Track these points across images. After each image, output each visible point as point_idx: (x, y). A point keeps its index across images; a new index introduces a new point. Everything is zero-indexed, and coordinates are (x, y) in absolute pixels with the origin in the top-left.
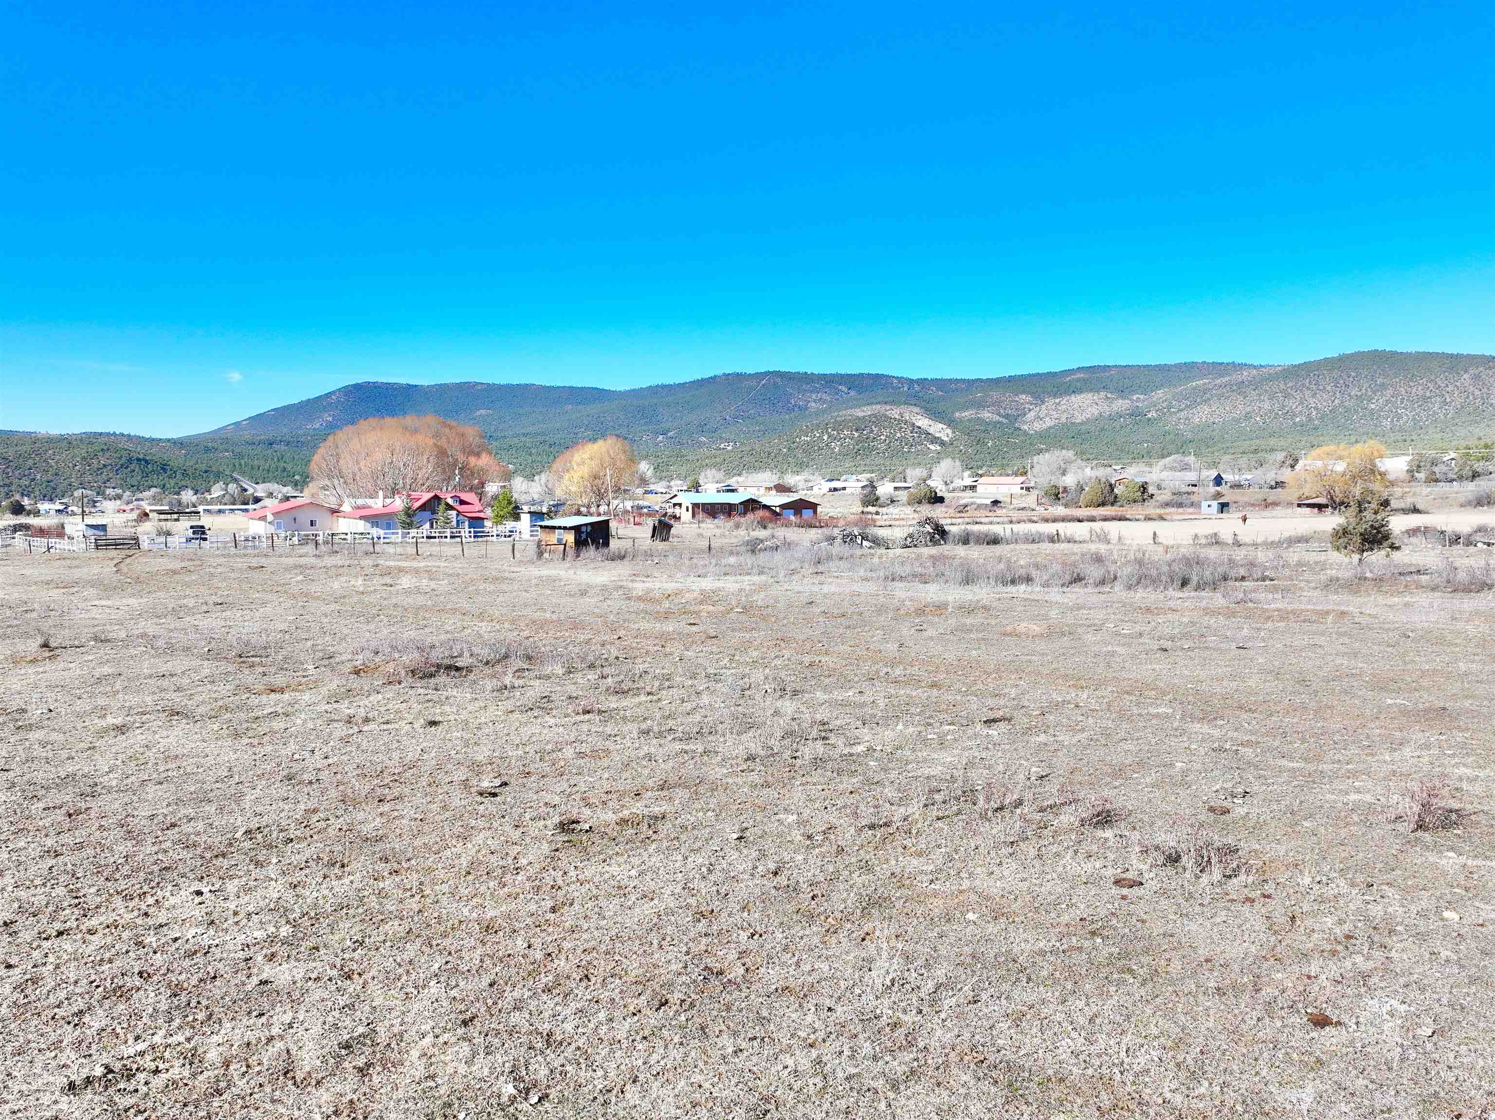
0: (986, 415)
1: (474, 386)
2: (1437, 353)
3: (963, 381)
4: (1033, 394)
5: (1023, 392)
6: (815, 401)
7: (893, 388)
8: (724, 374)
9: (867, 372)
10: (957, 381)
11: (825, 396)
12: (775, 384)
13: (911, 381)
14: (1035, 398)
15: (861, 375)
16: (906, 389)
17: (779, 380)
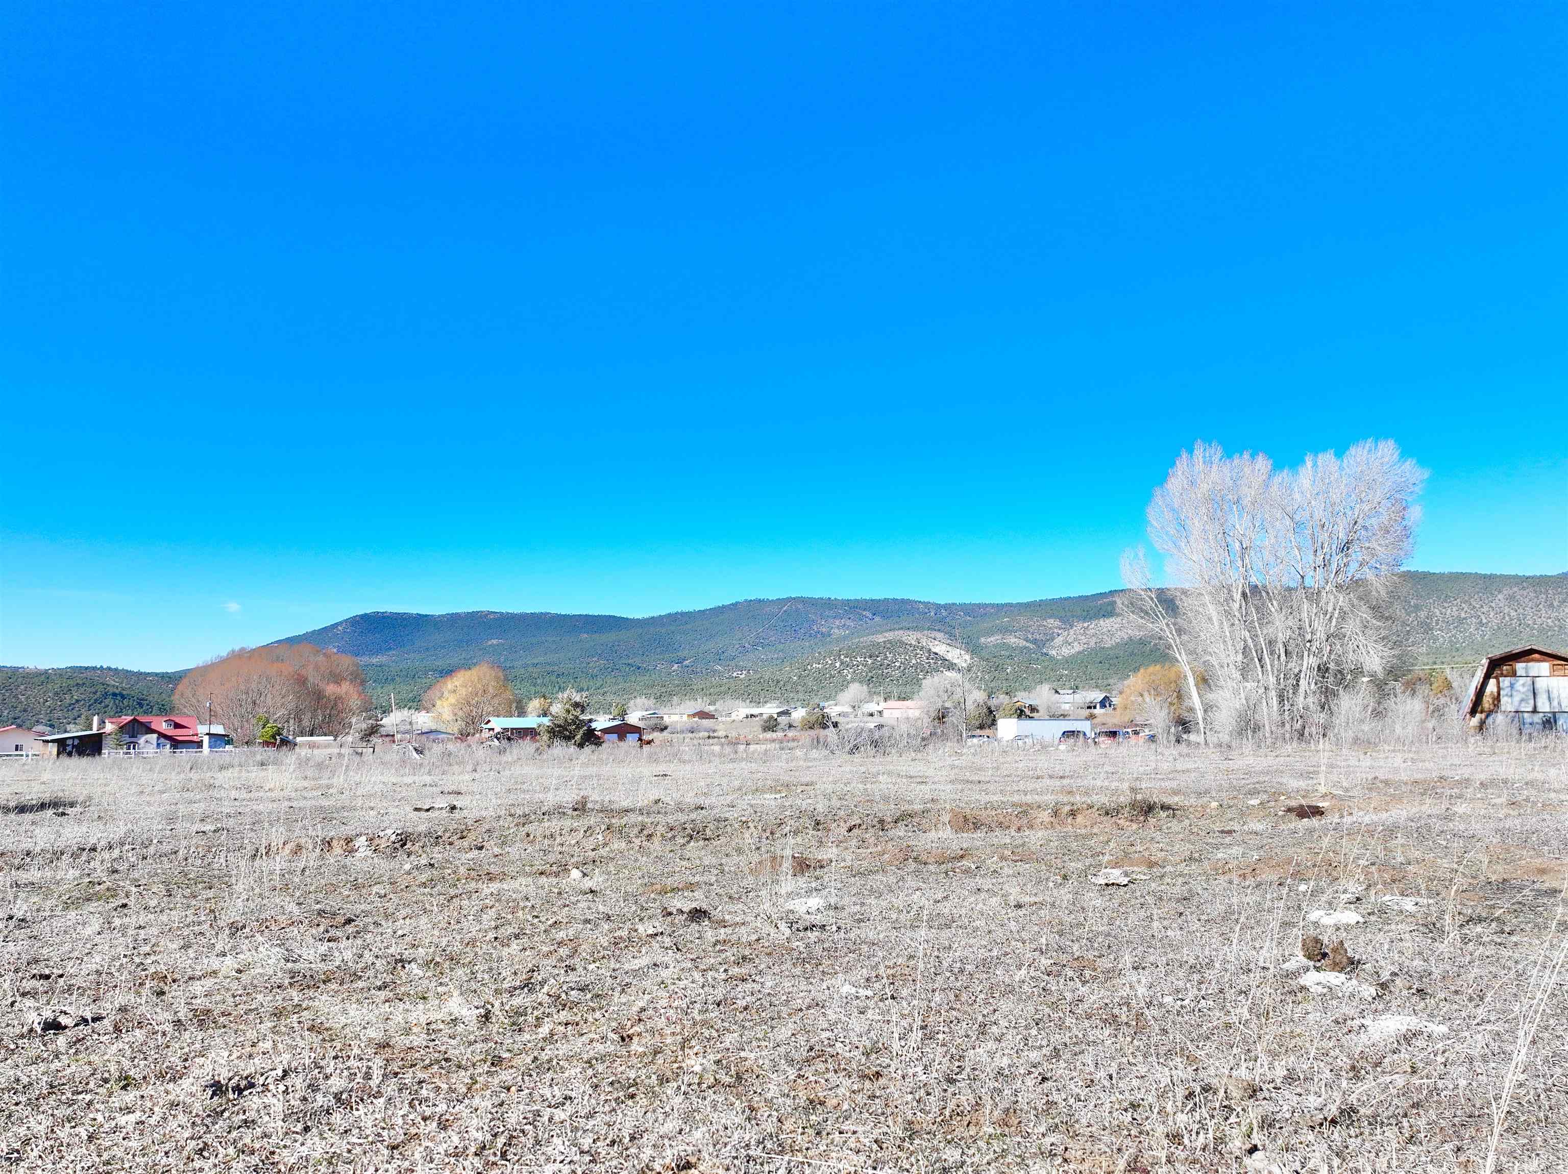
0: (1012, 640)
1: (487, 615)
2: (1471, 574)
3: (993, 606)
4: (1061, 619)
5: (1050, 617)
6: (838, 628)
7: (919, 613)
8: (746, 601)
9: (892, 597)
10: (986, 606)
11: (849, 623)
12: (797, 610)
13: (938, 607)
14: (1064, 623)
15: (886, 601)
16: (932, 614)
17: (800, 606)
